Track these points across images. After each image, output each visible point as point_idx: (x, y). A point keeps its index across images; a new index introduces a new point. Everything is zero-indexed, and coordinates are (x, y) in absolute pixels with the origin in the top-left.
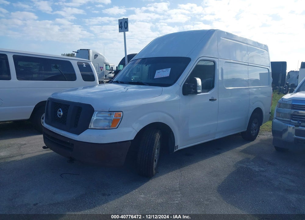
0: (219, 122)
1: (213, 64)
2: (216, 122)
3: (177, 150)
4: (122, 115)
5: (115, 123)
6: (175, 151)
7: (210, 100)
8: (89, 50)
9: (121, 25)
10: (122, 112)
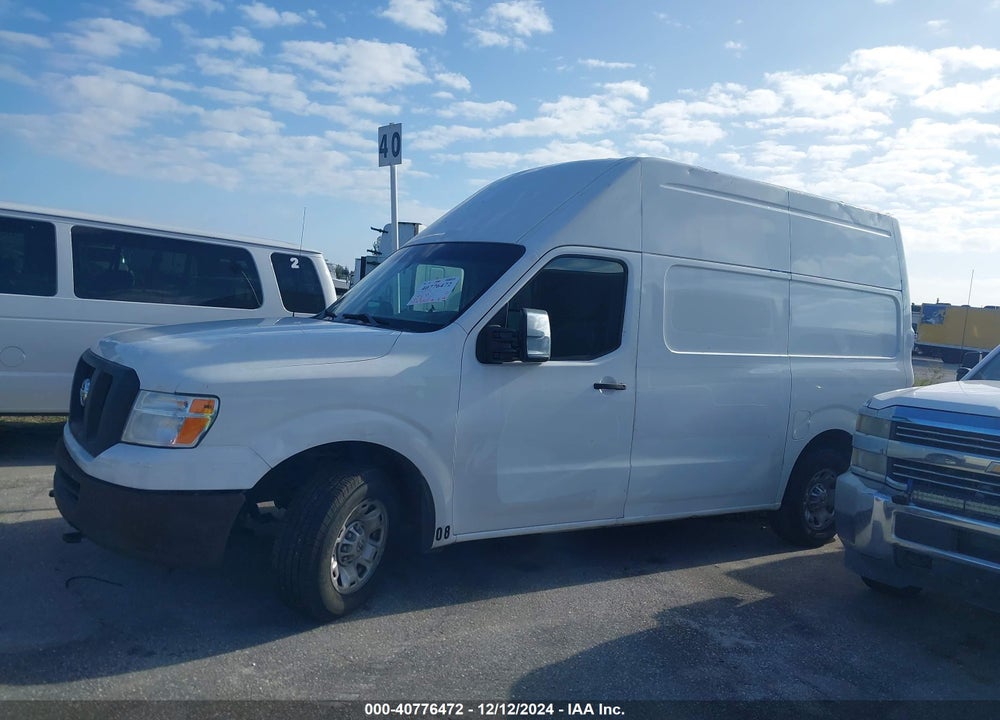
0: (636, 463)
1: (621, 270)
2: (625, 464)
3: (444, 542)
4: (216, 408)
5: (193, 432)
6: (436, 544)
7: (597, 386)
8: (418, 224)
9: (385, 145)
10: (216, 401)
